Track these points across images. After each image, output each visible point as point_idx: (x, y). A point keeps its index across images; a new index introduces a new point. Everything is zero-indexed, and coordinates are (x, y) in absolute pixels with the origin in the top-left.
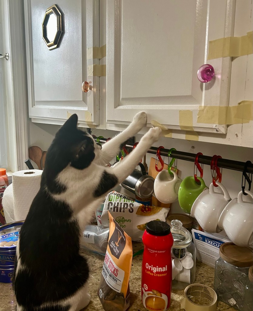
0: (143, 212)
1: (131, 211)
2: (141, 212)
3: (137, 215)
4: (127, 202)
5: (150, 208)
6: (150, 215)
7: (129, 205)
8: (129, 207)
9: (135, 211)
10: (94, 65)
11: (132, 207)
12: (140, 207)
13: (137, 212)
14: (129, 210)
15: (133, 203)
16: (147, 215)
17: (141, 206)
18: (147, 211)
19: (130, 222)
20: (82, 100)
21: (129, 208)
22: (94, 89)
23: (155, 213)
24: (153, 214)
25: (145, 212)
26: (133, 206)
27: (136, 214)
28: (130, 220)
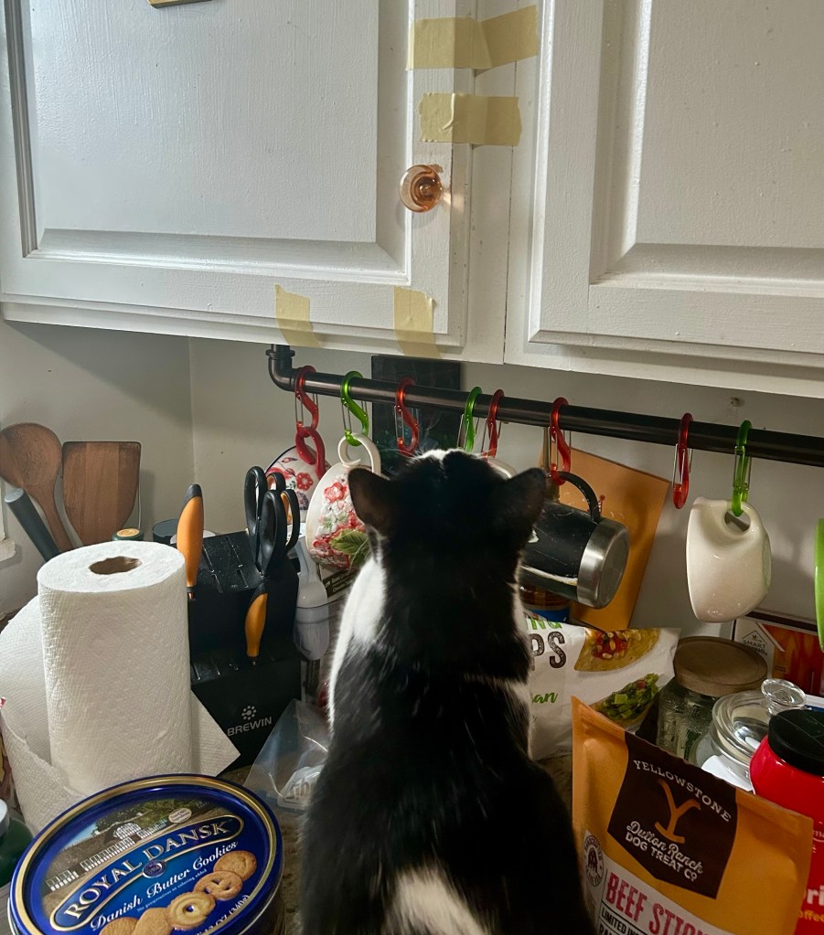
0: (598, 660)
1: (558, 660)
2: (592, 658)
3: (577, 672)
4: (535, 628)
5: (624, 640)
6: (625, 665)
7: (545, 640)
8: (548, 649)
9: (572, 659)
10: (461, 95)
11: (560, 646)
12: (587, 644)
13: (579, 660)
14: (552, 658)
15: (559, 630)
16: (614, 668)
17: (593, 639)
18: (612, 653)
19: (553, 701)
20: (372, 239)
21: (551, 650)
22: (455, 198)
23: (639, 655)
24: (636, 659)
25: (604, 659)
26: (562, 641)
27: (576, 668)
28: (553, 694)
